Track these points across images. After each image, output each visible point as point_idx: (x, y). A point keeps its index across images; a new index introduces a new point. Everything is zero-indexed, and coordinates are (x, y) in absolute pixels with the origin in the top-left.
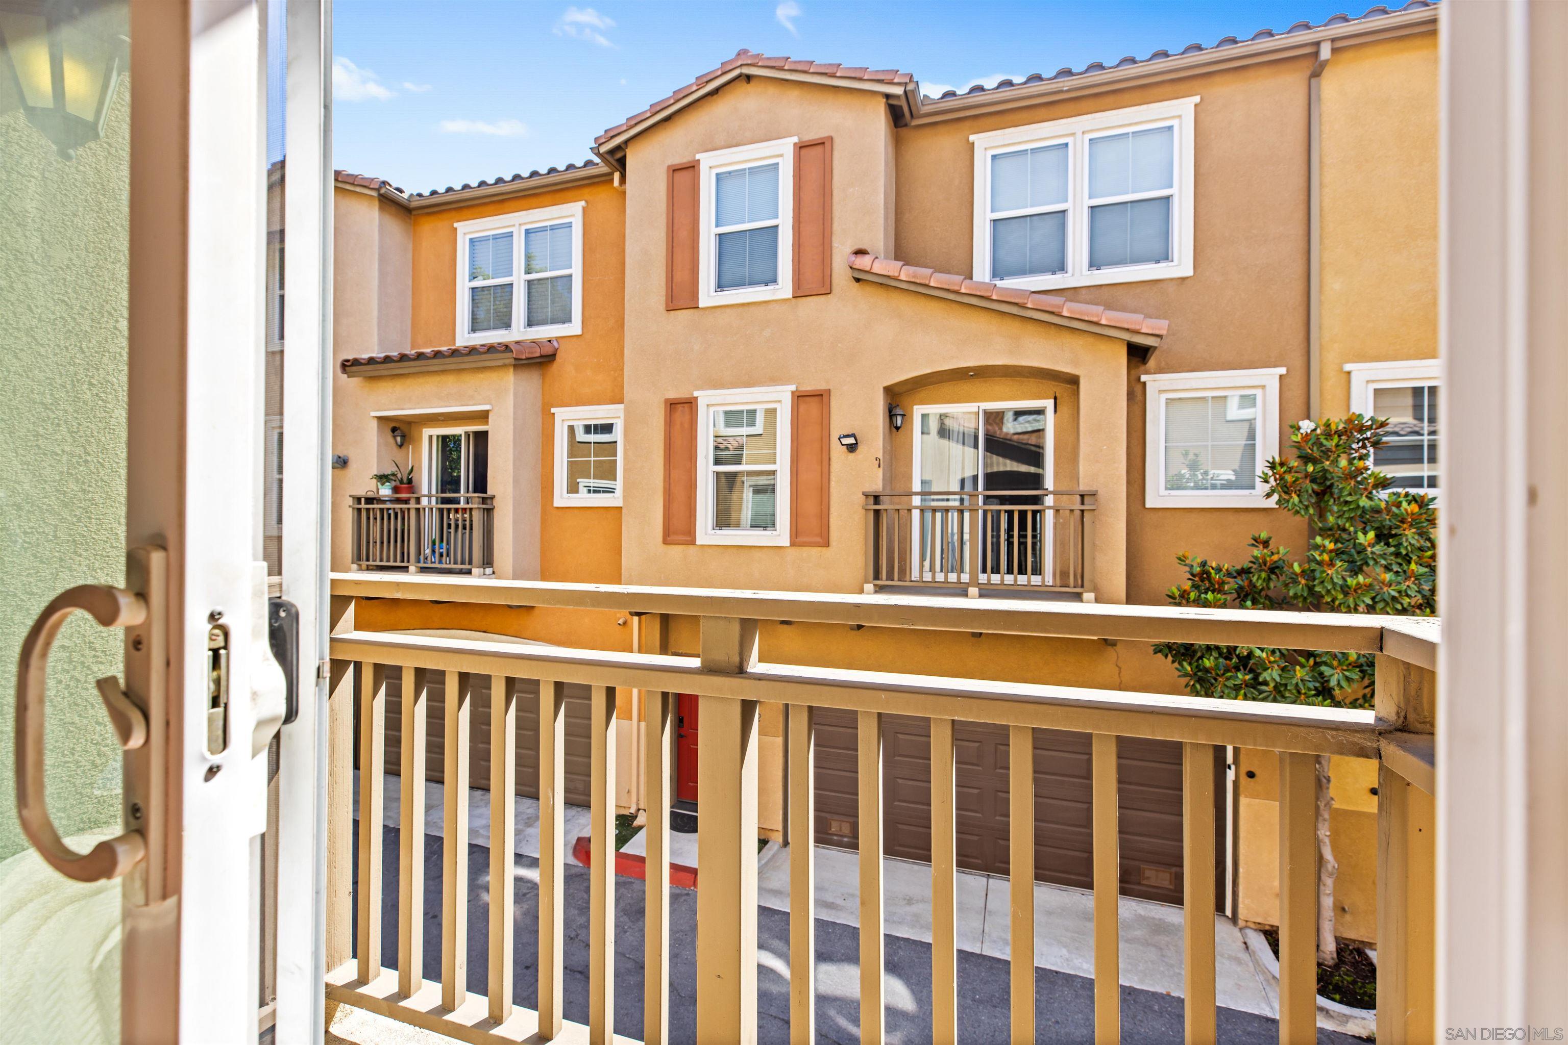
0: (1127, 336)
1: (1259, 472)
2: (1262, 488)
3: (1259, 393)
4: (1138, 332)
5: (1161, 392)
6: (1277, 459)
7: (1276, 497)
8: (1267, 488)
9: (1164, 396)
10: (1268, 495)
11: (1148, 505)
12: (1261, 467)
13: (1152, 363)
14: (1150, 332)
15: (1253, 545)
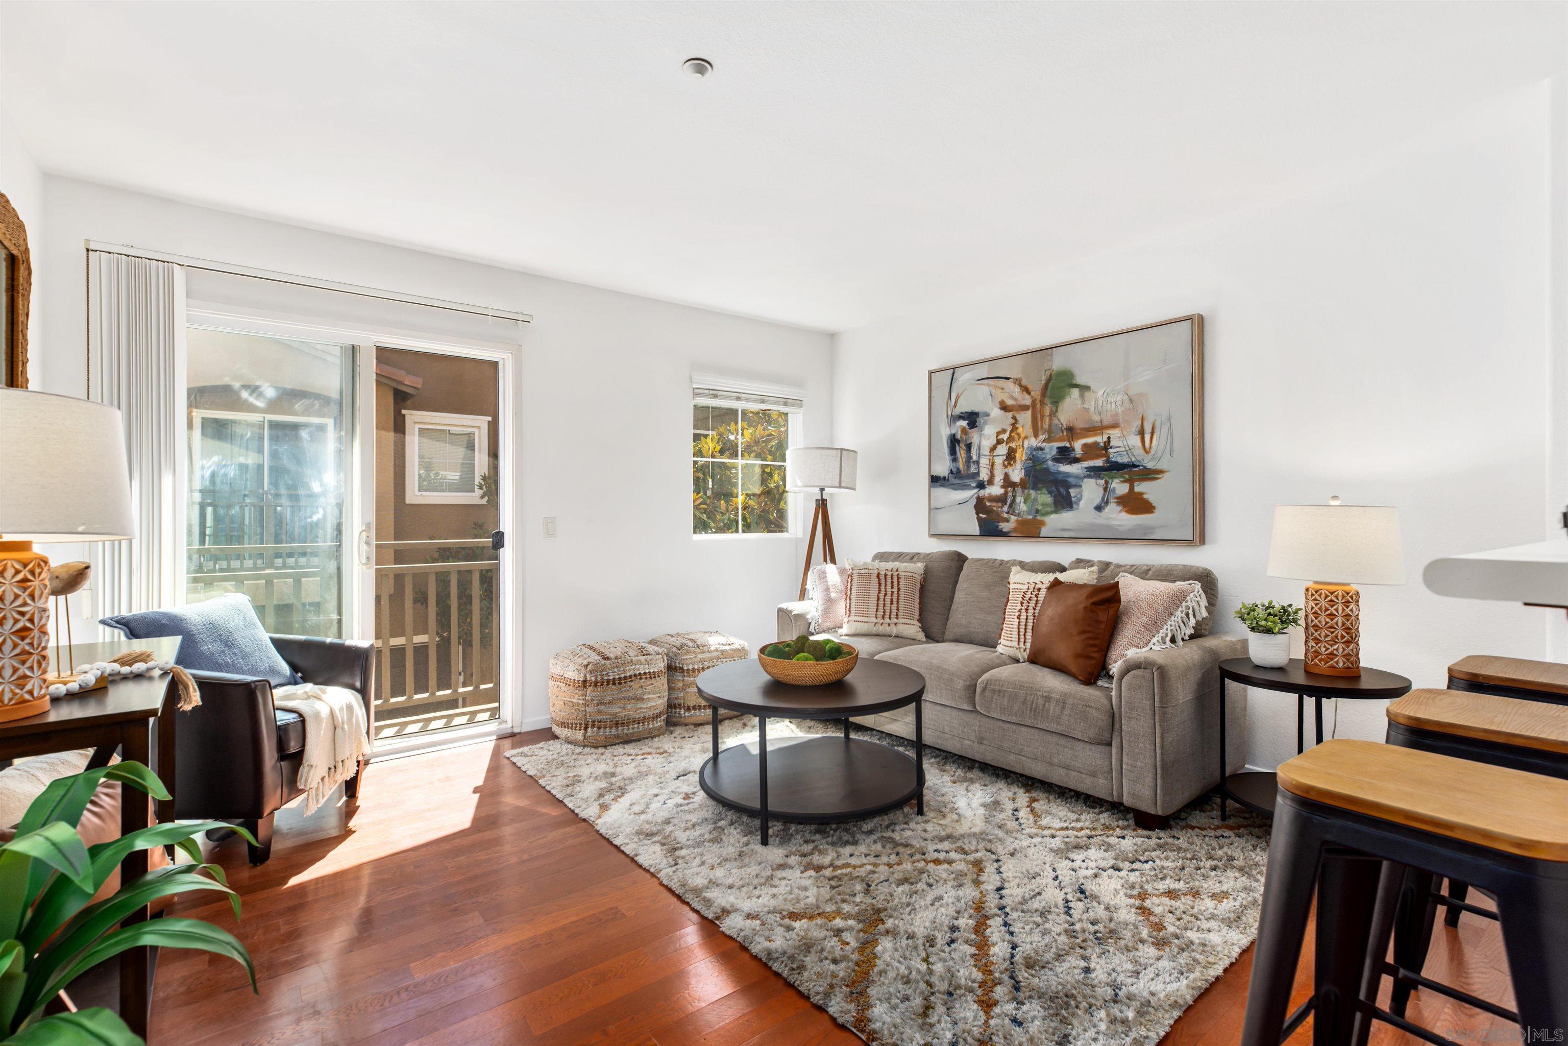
0: (395, 385)
1: (477, 483)
2: (478, 492)
3: (476, 431)
4: (402, 383)
5: (415, 423)
6: (487, 475)
7: (486, 498)
8: (481, 492)
9: (417, 426)
10: (482, 497)
11: (407, 502)
12: (478, 480)
13: (409, 402)
14: (411, 384)
15: (474, 528)
